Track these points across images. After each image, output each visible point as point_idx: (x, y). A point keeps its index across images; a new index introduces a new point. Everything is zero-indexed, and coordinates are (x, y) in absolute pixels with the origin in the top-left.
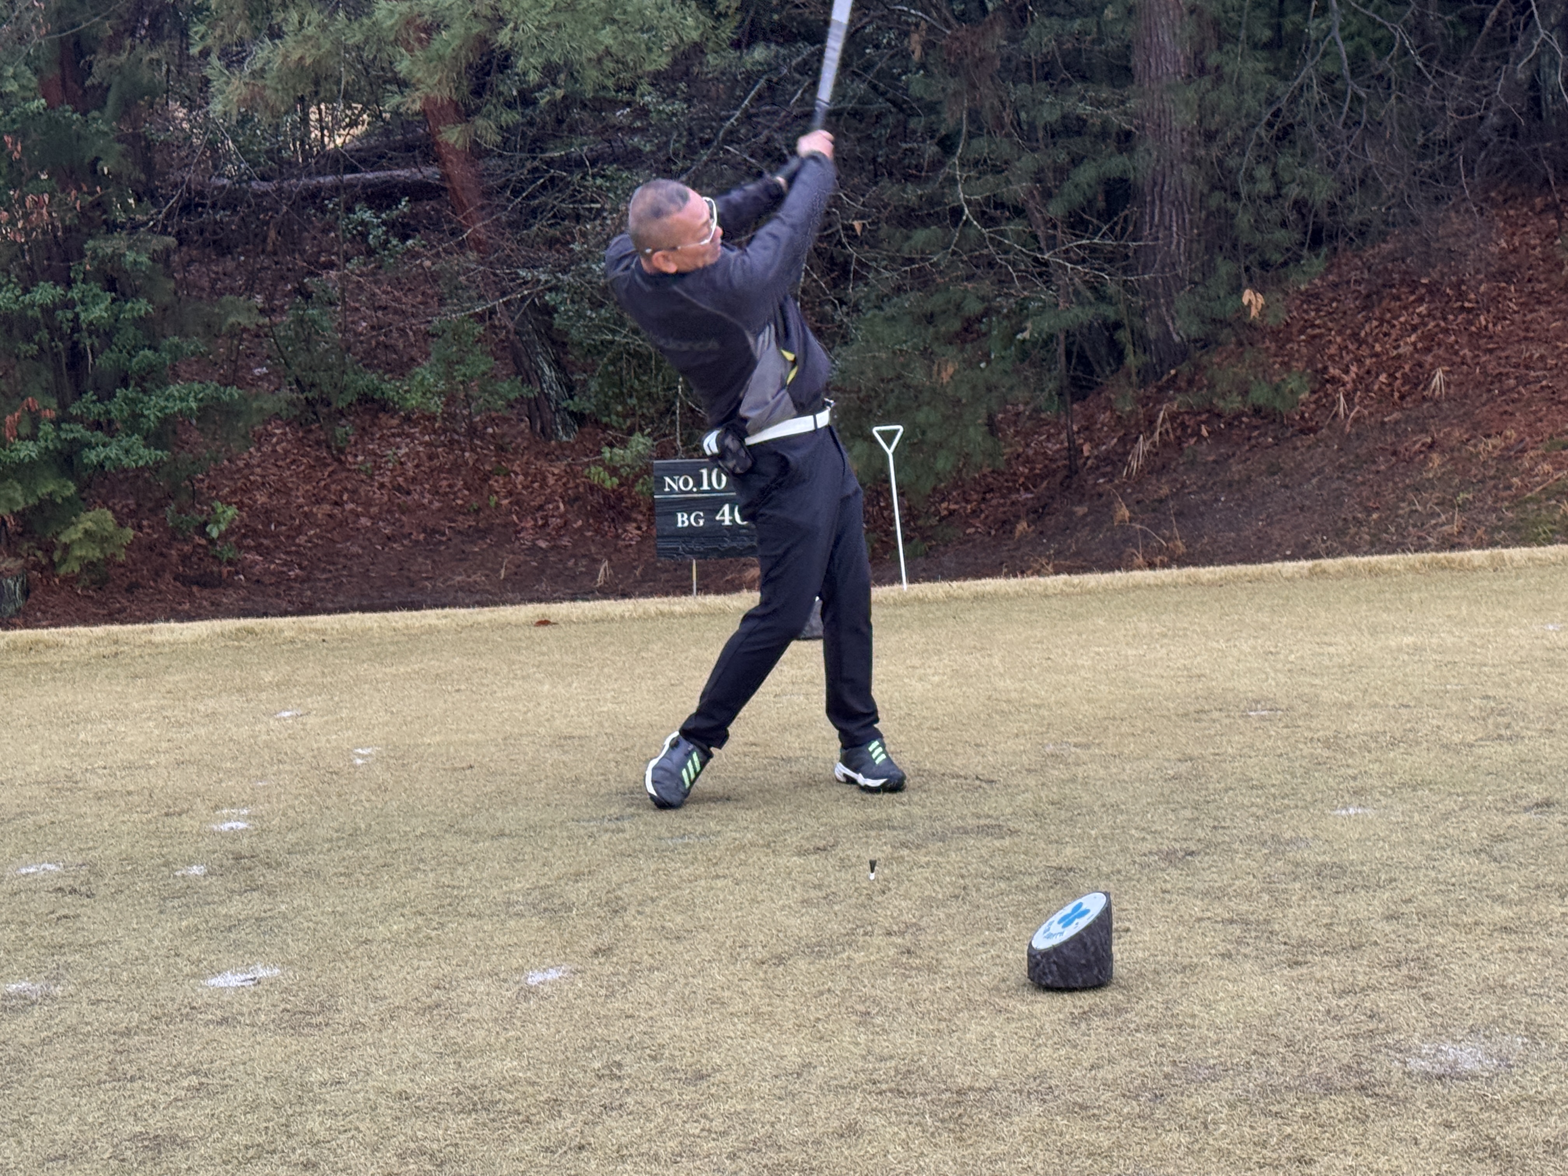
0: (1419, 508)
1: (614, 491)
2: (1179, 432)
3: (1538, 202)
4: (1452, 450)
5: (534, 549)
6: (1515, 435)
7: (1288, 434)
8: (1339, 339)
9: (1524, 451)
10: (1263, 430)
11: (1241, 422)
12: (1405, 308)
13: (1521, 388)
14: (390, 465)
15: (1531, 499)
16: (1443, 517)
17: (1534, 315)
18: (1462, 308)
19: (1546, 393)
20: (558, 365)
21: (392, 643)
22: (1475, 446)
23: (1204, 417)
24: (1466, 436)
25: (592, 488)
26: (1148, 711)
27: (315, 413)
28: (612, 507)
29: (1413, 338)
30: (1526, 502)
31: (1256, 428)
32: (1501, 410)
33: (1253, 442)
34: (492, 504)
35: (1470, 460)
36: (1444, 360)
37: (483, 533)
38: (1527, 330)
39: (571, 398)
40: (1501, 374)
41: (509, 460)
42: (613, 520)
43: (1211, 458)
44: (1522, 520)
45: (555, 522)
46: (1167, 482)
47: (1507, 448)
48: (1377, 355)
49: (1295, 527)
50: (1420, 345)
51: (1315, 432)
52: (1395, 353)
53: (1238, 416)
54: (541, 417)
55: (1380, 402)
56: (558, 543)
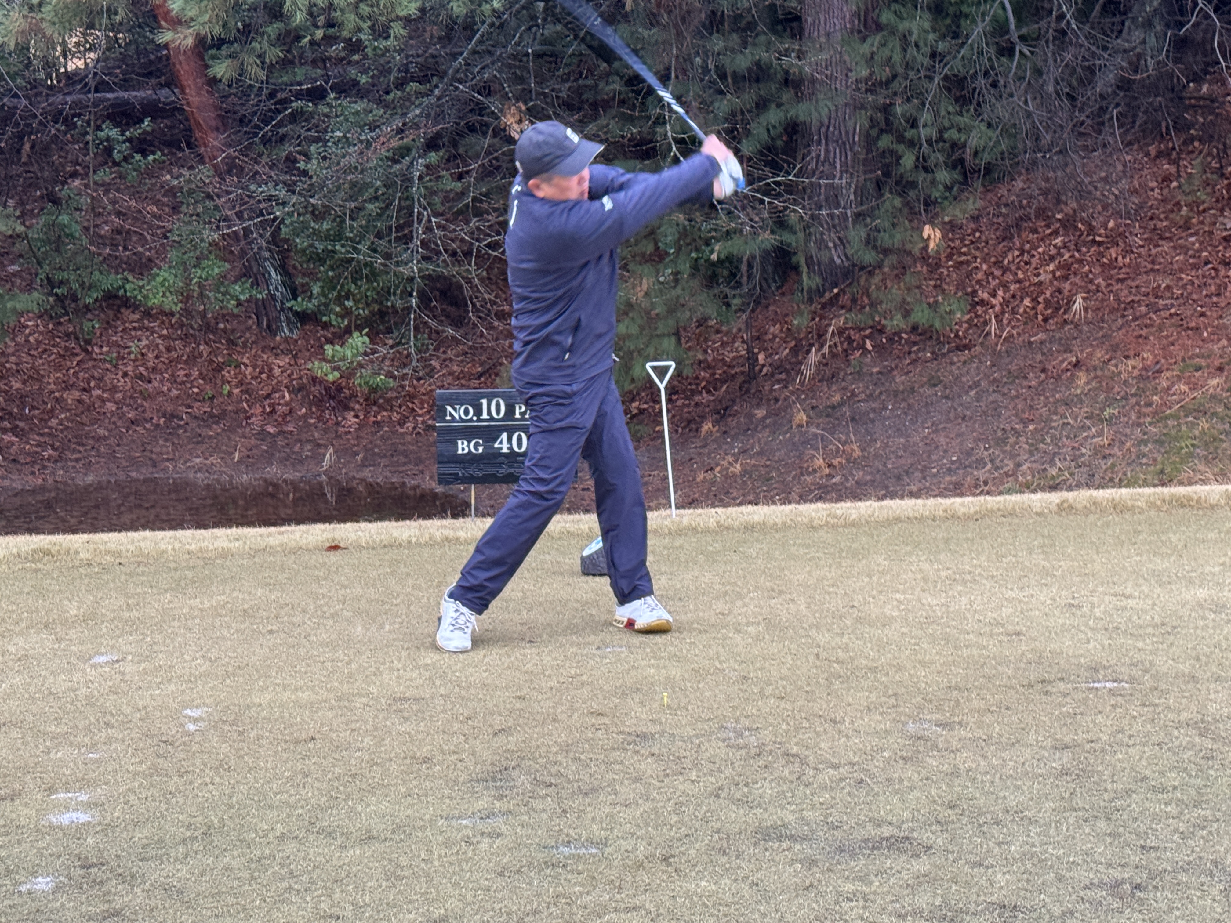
0: (1071, 421)
1: (334, 383)
2: (845, 345)
3: (1153, 150)
4: (1095, 369)
5: (262, 435)
6: (1151, 357)
7: (945, 351)
8: (985, 267)
9: (1160, 371)
10: (922, 346)
11: (901, 338)
12: (1042, 239)
13: (1154, 316)
14: (132, 356)
15: (1170, 414)
16: (1094, 430)
17: (1159, 249)
18: (1094, 241)
19: (1175, 319)
20: (283, 269)
21: (188, 568)
22: (1116, 366)
23: (868, 332)
24: (1107, 357)
25: (314, 380)
26: (989, 678)
27: (64, 308)
28: (333, 398)
29: (1051, 267)
30: (1167, 418)
31: (915, 343)
32: (1135, 333)
33: (913, 356)
34: (225, 392)
35: (1112, 378)
36: (1081, 287)
37: (217, 418)
38: (1153, 262)
39: (295, 298)
40: (1133, 301)
41: (239, 352)
42: (334, 408)
43: (875, 370)
44: (1164, 434)
45: (281, 409)
46: (839, 390)
47: (1145, 369)
48: (1019, 281)
49: (958, 435)
50: (1058, 274)
51: (970, 350)
52: (1036, 280)
53: (898, 333)
54: (267, 315)
55: (1025, 323)
56: (286, 429)
